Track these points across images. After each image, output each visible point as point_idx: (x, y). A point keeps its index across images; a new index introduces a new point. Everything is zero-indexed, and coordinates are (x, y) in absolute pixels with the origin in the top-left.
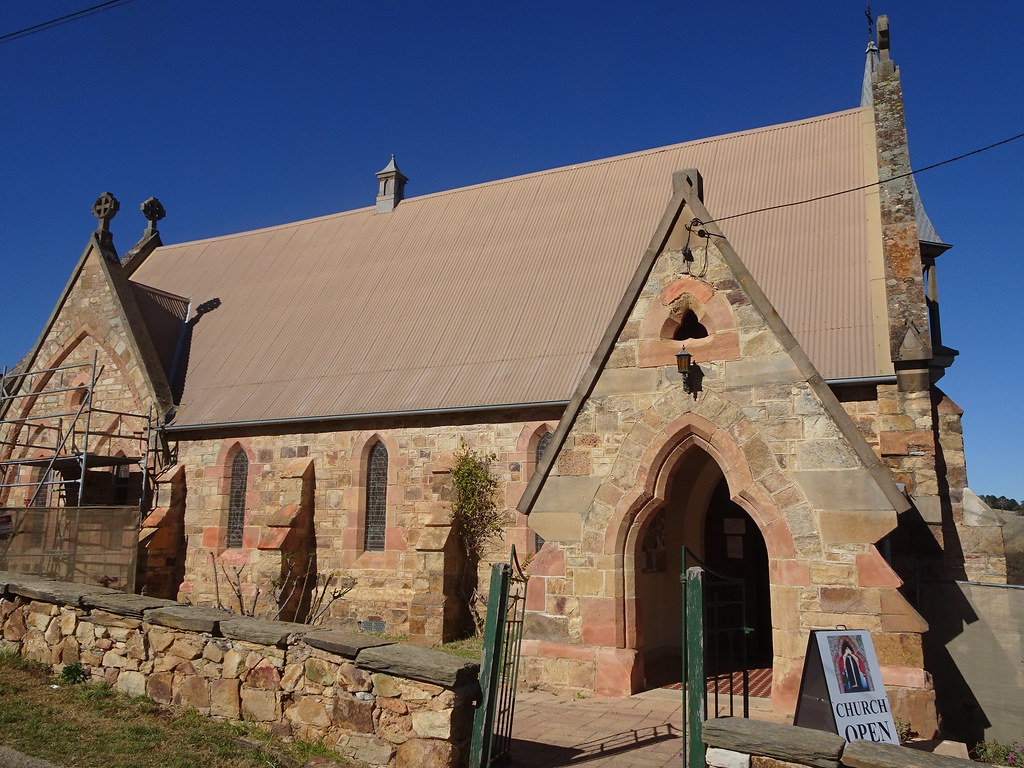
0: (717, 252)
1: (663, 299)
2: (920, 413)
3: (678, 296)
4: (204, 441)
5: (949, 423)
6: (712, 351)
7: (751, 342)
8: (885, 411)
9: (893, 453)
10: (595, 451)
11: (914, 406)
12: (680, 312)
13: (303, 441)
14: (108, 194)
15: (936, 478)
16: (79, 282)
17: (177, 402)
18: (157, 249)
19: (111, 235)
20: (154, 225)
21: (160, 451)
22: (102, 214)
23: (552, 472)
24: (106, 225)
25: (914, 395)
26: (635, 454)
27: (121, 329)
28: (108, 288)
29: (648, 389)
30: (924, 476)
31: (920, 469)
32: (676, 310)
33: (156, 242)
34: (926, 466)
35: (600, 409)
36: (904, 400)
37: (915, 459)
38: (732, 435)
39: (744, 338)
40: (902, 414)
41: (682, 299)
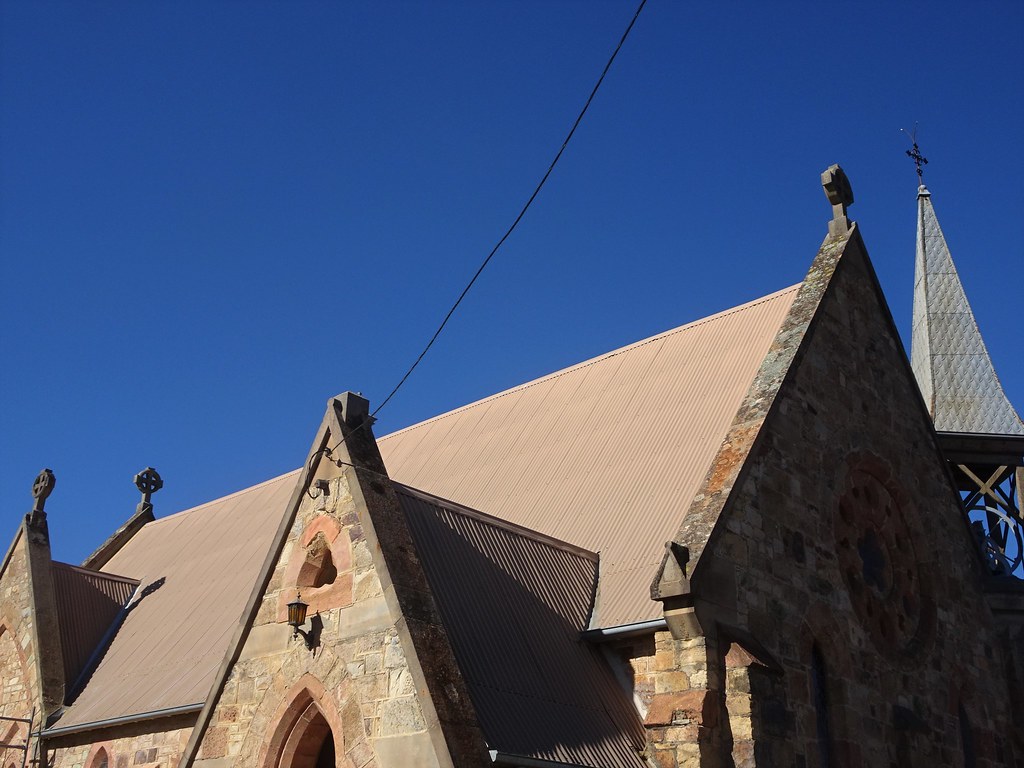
0: (346, 483)
1: (303, 541)
2: (695, 667)
3: (313, 536)
4: (77, 748)
5: (736, 679)
6: (332, 597)
7: (361, 583)
8: (661, 667)
9: (658, 722)
10: (234, 727)
11: (690, 659)
12: (319, 554)
13: (154, 742)
14: (47, 470)
15: (699, 755)
16: (8, 569)
17: (69, 702)
18: (147, 525)
19: (45, 515)
20: (148, 499)
21: (37, 761)
22: (39, 493)
23: (199, 755)
24: (41, 505)
25: (689, 644)
26: (261, 728)
27: (29, 619)
28: (26, 575)
29: (280, 647)
30: (685, 752)
31: (683, 743)
32: (313, 553)
33: (148, 516)
34: (689, 738)
35: (243, 675)
36: (680, 650)
37: (678, 729)
38: (335, 698)
39: (358, 579)
40: (677, 669)
41: (318, 539)
